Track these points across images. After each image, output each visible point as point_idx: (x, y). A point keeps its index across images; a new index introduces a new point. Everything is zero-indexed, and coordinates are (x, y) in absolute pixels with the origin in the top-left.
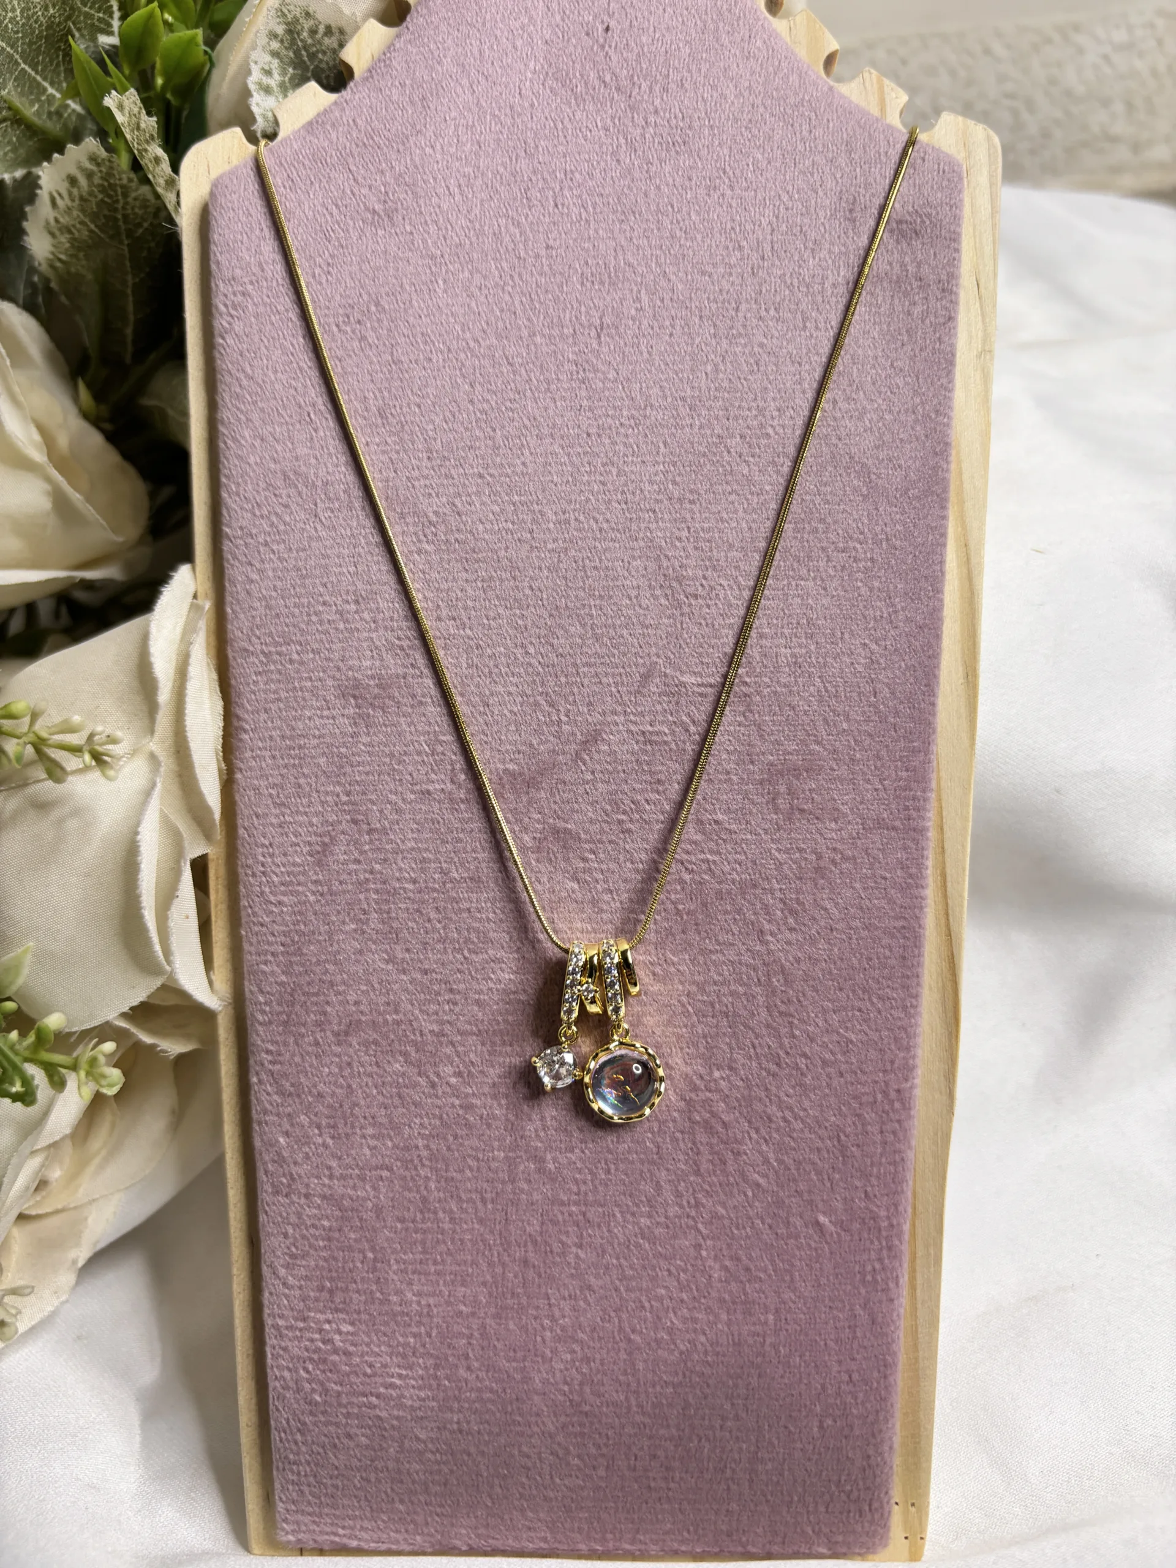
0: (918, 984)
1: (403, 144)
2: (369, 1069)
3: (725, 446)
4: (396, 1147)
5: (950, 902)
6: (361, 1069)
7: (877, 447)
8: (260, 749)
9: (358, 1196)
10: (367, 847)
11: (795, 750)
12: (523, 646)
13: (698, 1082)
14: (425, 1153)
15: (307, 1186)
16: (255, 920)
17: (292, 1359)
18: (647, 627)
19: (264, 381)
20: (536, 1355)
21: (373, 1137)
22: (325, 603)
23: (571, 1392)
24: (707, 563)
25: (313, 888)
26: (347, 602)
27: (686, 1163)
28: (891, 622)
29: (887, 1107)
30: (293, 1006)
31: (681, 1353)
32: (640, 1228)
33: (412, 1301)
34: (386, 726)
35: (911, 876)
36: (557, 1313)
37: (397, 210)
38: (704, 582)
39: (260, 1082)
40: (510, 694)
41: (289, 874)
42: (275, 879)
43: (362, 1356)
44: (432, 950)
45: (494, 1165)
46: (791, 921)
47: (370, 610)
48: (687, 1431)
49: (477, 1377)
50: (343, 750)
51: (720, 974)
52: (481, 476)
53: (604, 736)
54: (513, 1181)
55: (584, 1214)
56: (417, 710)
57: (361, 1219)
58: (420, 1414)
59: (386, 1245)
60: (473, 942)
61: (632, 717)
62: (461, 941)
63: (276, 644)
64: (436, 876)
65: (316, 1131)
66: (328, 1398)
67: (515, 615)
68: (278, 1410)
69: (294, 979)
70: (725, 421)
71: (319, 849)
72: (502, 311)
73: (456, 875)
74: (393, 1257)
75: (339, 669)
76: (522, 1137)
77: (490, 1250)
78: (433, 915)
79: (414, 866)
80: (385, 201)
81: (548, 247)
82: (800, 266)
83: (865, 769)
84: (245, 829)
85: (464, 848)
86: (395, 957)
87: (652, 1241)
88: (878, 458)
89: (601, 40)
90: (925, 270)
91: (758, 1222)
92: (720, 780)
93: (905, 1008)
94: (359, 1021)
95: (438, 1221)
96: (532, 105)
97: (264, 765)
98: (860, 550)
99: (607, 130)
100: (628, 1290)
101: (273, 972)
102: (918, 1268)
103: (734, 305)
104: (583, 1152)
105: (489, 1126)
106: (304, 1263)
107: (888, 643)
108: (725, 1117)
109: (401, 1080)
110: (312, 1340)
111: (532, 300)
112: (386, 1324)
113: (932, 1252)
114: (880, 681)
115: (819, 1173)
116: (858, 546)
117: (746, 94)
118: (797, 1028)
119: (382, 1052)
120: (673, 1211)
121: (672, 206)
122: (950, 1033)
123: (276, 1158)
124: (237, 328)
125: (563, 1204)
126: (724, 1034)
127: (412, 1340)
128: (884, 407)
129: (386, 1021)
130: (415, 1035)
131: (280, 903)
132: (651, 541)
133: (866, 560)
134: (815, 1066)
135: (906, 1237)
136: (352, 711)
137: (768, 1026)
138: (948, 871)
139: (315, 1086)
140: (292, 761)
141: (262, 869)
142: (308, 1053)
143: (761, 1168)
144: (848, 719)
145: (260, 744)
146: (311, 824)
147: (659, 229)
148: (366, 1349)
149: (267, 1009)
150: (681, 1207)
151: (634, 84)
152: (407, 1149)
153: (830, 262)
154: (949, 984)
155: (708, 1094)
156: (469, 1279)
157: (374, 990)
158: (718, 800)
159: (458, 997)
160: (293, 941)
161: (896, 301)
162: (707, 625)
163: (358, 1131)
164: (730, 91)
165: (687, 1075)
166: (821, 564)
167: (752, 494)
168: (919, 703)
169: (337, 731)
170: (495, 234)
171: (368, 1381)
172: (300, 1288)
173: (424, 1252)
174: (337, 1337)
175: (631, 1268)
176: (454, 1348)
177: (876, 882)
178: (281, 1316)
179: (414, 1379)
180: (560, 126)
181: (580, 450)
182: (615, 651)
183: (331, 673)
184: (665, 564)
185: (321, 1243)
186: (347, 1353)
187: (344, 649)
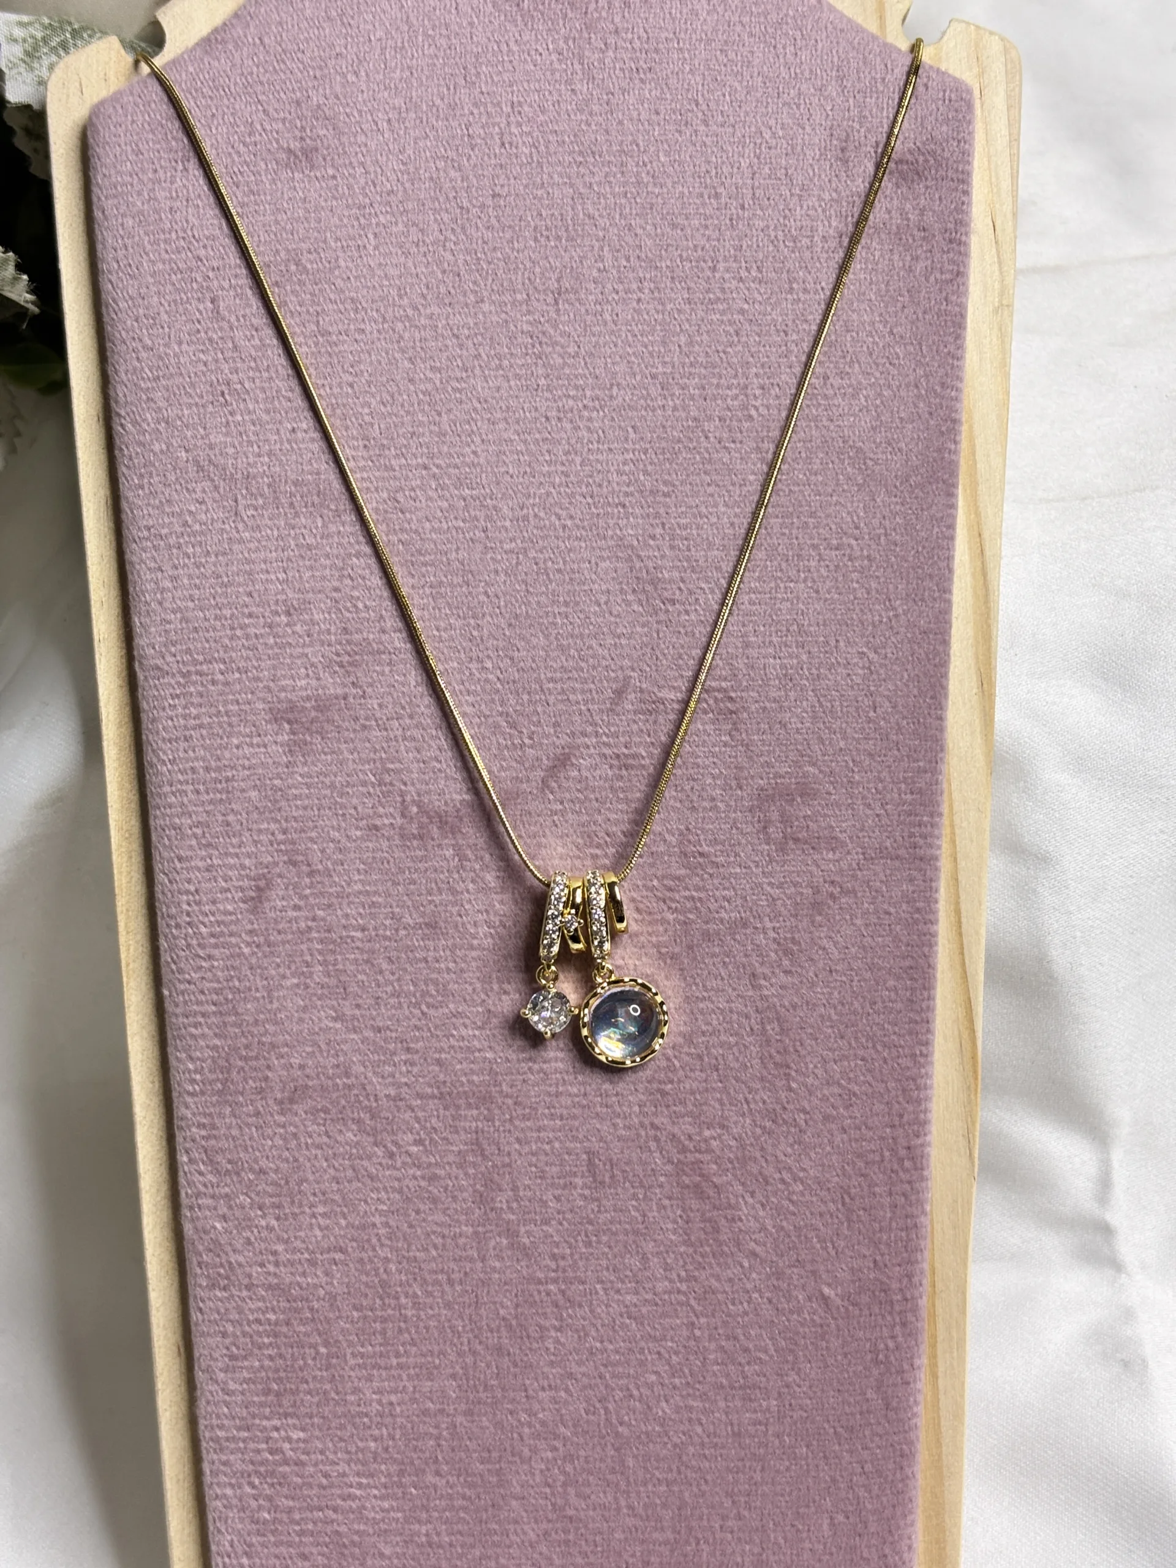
0: (928, 1031)
2: (318, 1140)
3: (703, 431)
7: (874, 428)
9: (308, 1284)
12: (480, 660)
13: (687, 1143)
14: (382, 1231)
17: (235, 1474)
18: (619, 637)
19: (166, 354)
20: (513, 1455)
21: (324, 1215)
23: (553, 1494)
24: (685, 564)
25: (248, 939)
26: (277, 613)
27: (675, 1232)
28: (891, 628)
29: (896, 1167)
30: (228, 1073)
31: (675, 1446)
33: (372, 1401)
34: (325, 754)
35: (918, 910)
36: (536, 1407)
37: (317, 150)
38: (682, 585)
39: (190, 1160)
41: (219, 923)
43: (316, 1465)
44: (386, 1005)
46: (786, 963)
47: (305, 622)
48: (683, 1532)
49: (448, 1482)
50: (277, 782)
51: (708, 1024)
52: (426, 468)
53: (574, 761)
54: (483, 1260)
57: (311, 1309)
58: (383, 1526)
59: (341, 1338)
60: (431, 996)
61: (605, 739)
66: (278, 1516)
67: (469, 625)
68: (219, 1531)
69: (230, 1042)
70: (701, 401)
71: (253, 894)
75: (269, 690)
76: (492, 1209)
78: (385, 966)
80: (302, 138)
84: (165, 874)
86: (344, 1015)
88: (874, 442)
90: (929, 218)
92: (705, 808)
96: (471, 24)
97: (185, 800)
98: (855, 548)
100: (613, 1376)
103: (710, 264)
107: (889, 651)
109: (354, 1151)
110: (258, 1451)
112: (342, 1427)
115: (822, 1241)
118: (794, 1080)
119: (332, 1120)
123: (212, 1246)
127: (372, 1444)
128: (882, 382)
130: (369, 1100)
133: (862, 557)
136: (286, 738)
139: (256, 1161)
140: (218, 796)
141: (188, 919)
142: (248, 1125)
145: (180, 777)
146: (243, 867)
148: (320, 1457)
150: (671, 1281)
153: (820, 210)
155: (697, 1155)
156: (435, 1372)
157: (321, 1051)
159: (416, 1057)
160: (226, 999)
161: (896, 257)
163: (307, 1210)
165: (674, 1136)
166: (813, 564)
169: (270, 761)
170: (431, 178)
171: (323, 1492)
172: (243, 1393)
174: (287, 1446)
176: (421, 1450)
177: (879, 918)
178: (221, 1427)
179: (376, 1488)
181: (537, 436)
182: (583, 664)
183: (261, 695)
184: (638, 565)
185: (266, 1340)
186: (299, 1463)
187: (274, 668)
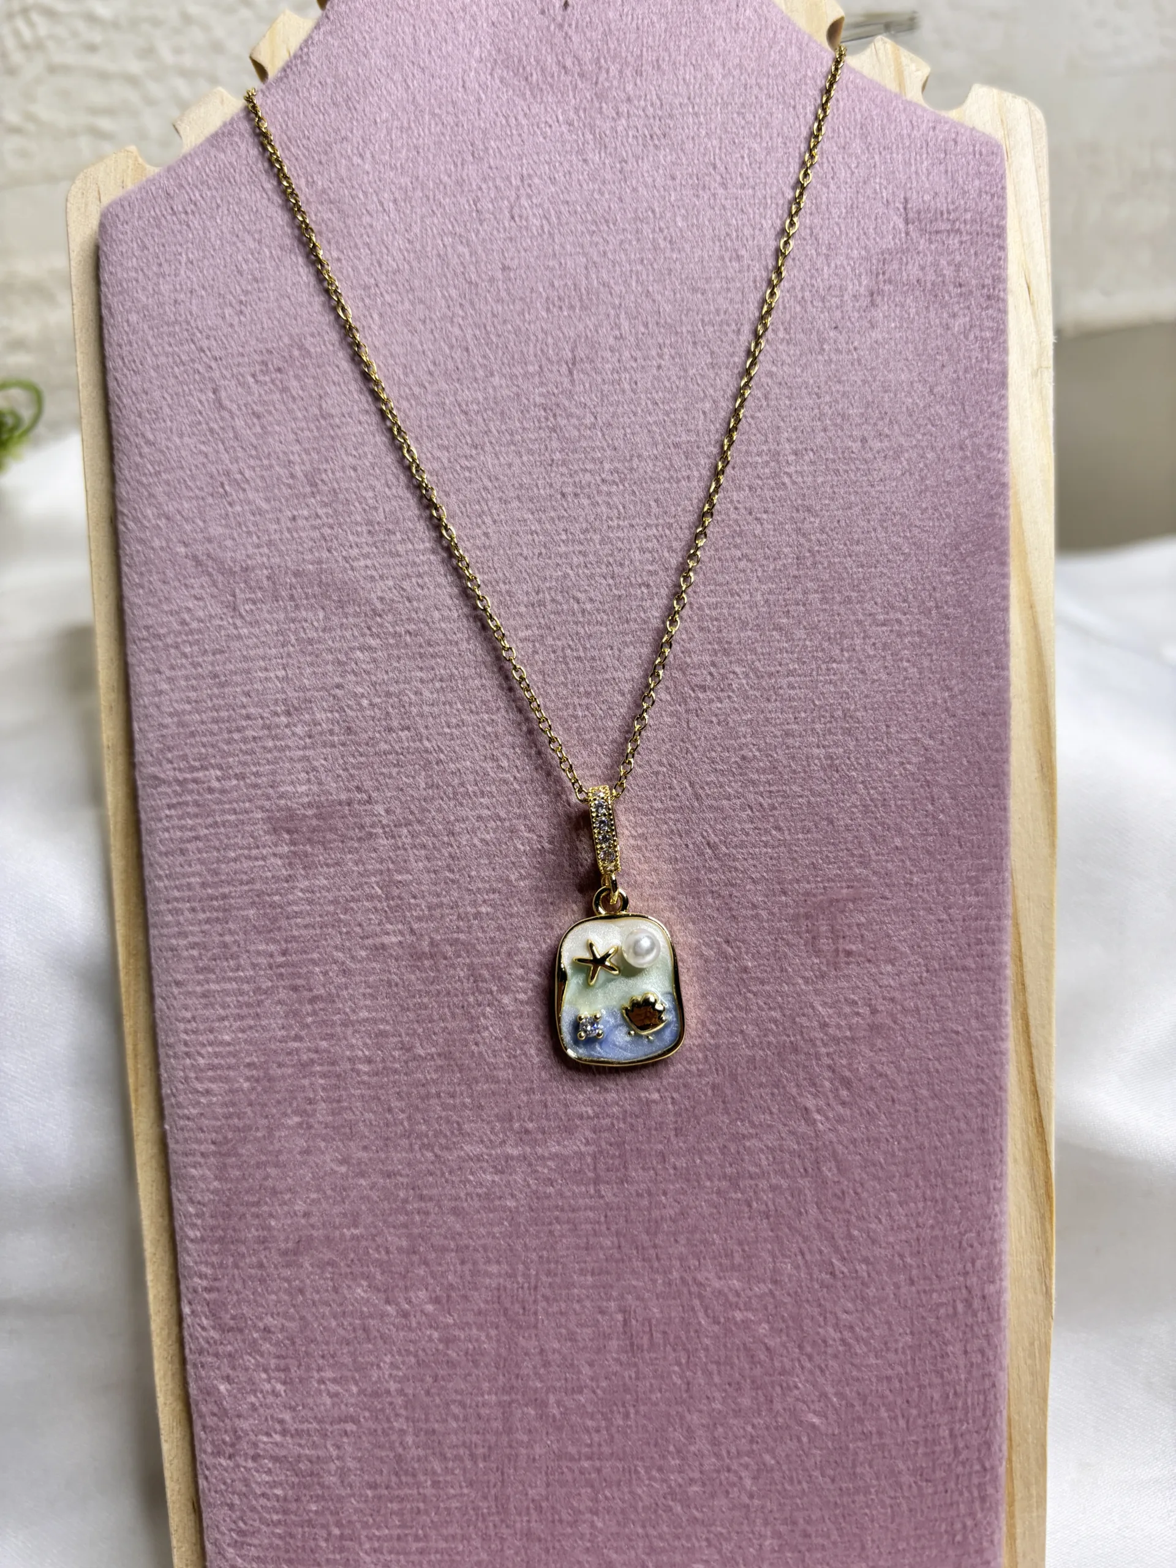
1: (326, 153)
4: (362, 1392)
5: (1034, 1051)
6: (317, 1297)
8: (176, 899)
10: (309, 1020)
11: (836, 875)
15: (255, 1445)
16: (179, 1111)
22: (248, 717)
32: (670, 1487)
40: (480, 818)
42: (201, 1061)
45: (484, 1411)
55: (599, 1471)
56: (365, 845)
62: (430, 1133)
63: (193, 769)
64: (396, 1054)
65: (264, 1376)
72: (451, 347)
73: (422, 1052)
74: (364, 1533)
77: (484, 1520)
79: (368, 1041)
81: (505, 268)
82: (812, 277)
83: (925, 896)
85: (431, 1015)
87: (686, 1503)
89: (559, 19)
91: (817, 1473)
93: (987, 1191)
94: (310, 1238)
95: (419, 1485)
99: (571, 124)
101: (203, 1178)
102: (1017, 1514)
104: (594, 1392)
105: (476, 1364)
106: (256, 1542)
108: (771, 1343)
111: (487, 333)
113: (1034, 1492)
114: (938, 784)
116: (903, 618)
117: (736, 73)
120: (710, 1462)
121: (653, 212)
122: (1043, 1217)
124: (134, 385)
125: (572, 1459)
126: (765, 1240)
129: (342, 1235)
131: (208, 1092)
132: (645, 622)
134: (879, 1273)
135: (1003, 1480)
137: (819, 1226)
138: (1031, 1012)
143: (817, 1407)
144: (900, 831)
147: (638, 240)
149: (199, 1222)
151: (600, 68)
152: (376, 1394)
154: (1038, 1155)
158: (744, 941)
162: (719, 724)
164: (717, 71)
167: (766, 558)
168: (987, 810)
173: (403, 1526)
175: (661, 1537)
180: (513, 121)
